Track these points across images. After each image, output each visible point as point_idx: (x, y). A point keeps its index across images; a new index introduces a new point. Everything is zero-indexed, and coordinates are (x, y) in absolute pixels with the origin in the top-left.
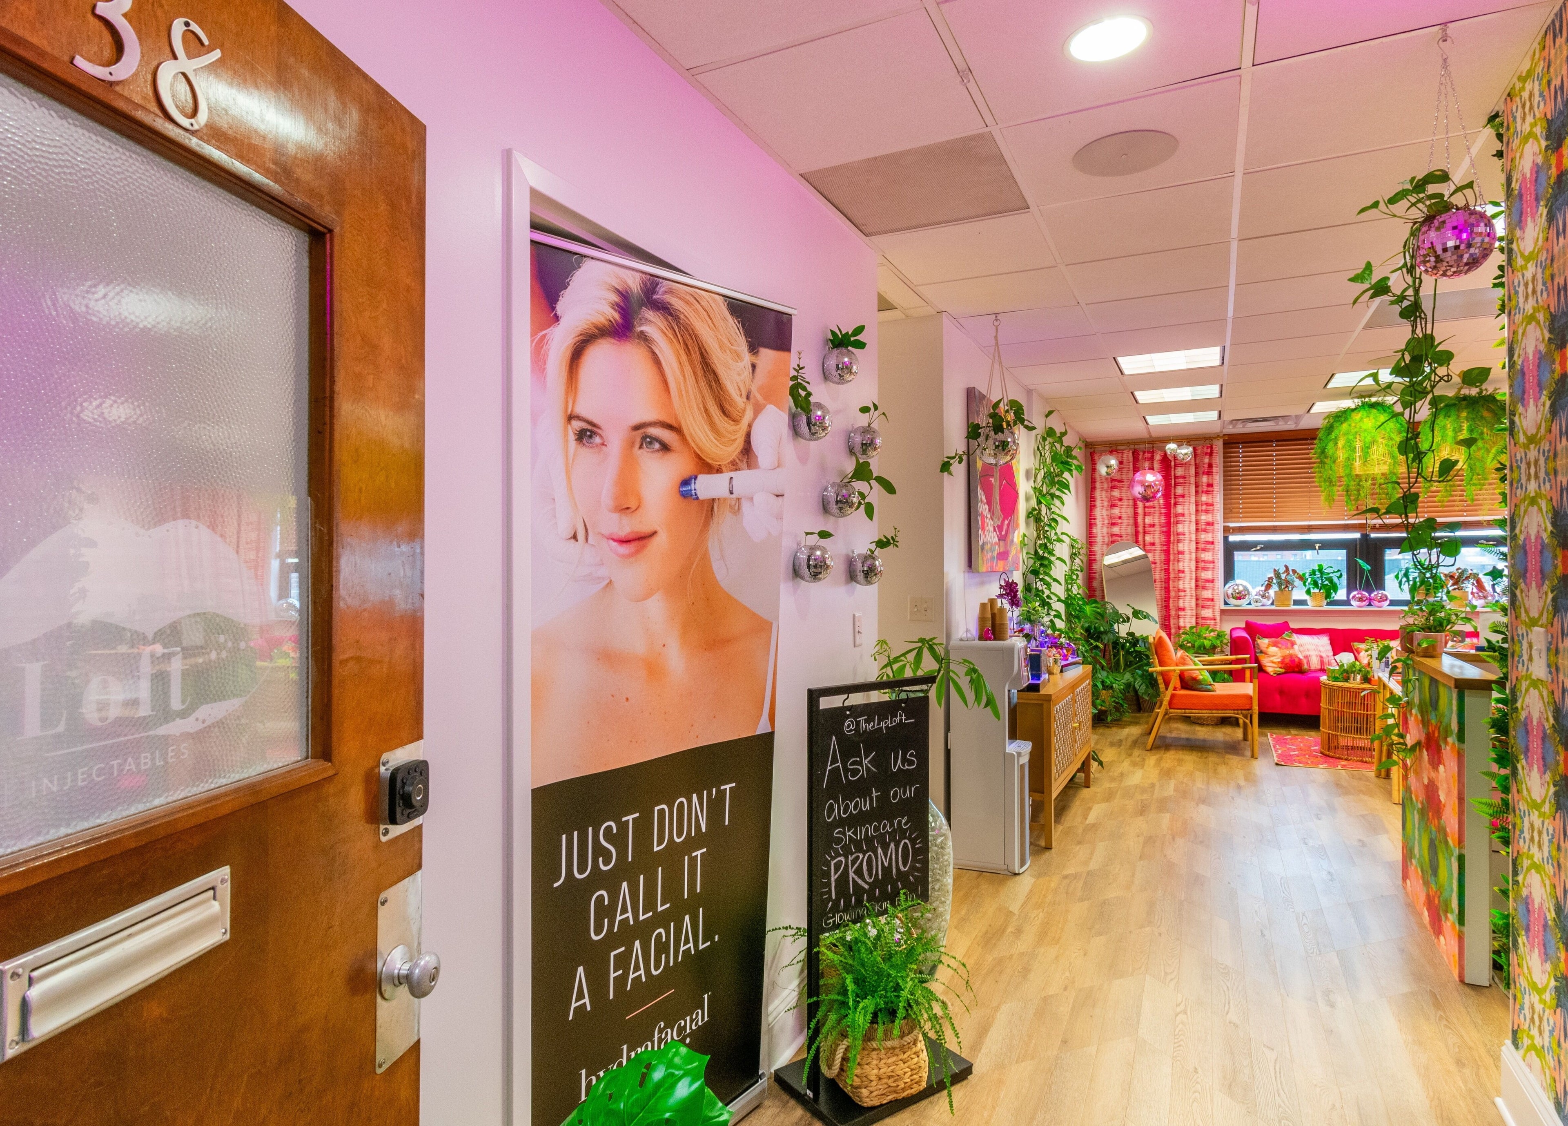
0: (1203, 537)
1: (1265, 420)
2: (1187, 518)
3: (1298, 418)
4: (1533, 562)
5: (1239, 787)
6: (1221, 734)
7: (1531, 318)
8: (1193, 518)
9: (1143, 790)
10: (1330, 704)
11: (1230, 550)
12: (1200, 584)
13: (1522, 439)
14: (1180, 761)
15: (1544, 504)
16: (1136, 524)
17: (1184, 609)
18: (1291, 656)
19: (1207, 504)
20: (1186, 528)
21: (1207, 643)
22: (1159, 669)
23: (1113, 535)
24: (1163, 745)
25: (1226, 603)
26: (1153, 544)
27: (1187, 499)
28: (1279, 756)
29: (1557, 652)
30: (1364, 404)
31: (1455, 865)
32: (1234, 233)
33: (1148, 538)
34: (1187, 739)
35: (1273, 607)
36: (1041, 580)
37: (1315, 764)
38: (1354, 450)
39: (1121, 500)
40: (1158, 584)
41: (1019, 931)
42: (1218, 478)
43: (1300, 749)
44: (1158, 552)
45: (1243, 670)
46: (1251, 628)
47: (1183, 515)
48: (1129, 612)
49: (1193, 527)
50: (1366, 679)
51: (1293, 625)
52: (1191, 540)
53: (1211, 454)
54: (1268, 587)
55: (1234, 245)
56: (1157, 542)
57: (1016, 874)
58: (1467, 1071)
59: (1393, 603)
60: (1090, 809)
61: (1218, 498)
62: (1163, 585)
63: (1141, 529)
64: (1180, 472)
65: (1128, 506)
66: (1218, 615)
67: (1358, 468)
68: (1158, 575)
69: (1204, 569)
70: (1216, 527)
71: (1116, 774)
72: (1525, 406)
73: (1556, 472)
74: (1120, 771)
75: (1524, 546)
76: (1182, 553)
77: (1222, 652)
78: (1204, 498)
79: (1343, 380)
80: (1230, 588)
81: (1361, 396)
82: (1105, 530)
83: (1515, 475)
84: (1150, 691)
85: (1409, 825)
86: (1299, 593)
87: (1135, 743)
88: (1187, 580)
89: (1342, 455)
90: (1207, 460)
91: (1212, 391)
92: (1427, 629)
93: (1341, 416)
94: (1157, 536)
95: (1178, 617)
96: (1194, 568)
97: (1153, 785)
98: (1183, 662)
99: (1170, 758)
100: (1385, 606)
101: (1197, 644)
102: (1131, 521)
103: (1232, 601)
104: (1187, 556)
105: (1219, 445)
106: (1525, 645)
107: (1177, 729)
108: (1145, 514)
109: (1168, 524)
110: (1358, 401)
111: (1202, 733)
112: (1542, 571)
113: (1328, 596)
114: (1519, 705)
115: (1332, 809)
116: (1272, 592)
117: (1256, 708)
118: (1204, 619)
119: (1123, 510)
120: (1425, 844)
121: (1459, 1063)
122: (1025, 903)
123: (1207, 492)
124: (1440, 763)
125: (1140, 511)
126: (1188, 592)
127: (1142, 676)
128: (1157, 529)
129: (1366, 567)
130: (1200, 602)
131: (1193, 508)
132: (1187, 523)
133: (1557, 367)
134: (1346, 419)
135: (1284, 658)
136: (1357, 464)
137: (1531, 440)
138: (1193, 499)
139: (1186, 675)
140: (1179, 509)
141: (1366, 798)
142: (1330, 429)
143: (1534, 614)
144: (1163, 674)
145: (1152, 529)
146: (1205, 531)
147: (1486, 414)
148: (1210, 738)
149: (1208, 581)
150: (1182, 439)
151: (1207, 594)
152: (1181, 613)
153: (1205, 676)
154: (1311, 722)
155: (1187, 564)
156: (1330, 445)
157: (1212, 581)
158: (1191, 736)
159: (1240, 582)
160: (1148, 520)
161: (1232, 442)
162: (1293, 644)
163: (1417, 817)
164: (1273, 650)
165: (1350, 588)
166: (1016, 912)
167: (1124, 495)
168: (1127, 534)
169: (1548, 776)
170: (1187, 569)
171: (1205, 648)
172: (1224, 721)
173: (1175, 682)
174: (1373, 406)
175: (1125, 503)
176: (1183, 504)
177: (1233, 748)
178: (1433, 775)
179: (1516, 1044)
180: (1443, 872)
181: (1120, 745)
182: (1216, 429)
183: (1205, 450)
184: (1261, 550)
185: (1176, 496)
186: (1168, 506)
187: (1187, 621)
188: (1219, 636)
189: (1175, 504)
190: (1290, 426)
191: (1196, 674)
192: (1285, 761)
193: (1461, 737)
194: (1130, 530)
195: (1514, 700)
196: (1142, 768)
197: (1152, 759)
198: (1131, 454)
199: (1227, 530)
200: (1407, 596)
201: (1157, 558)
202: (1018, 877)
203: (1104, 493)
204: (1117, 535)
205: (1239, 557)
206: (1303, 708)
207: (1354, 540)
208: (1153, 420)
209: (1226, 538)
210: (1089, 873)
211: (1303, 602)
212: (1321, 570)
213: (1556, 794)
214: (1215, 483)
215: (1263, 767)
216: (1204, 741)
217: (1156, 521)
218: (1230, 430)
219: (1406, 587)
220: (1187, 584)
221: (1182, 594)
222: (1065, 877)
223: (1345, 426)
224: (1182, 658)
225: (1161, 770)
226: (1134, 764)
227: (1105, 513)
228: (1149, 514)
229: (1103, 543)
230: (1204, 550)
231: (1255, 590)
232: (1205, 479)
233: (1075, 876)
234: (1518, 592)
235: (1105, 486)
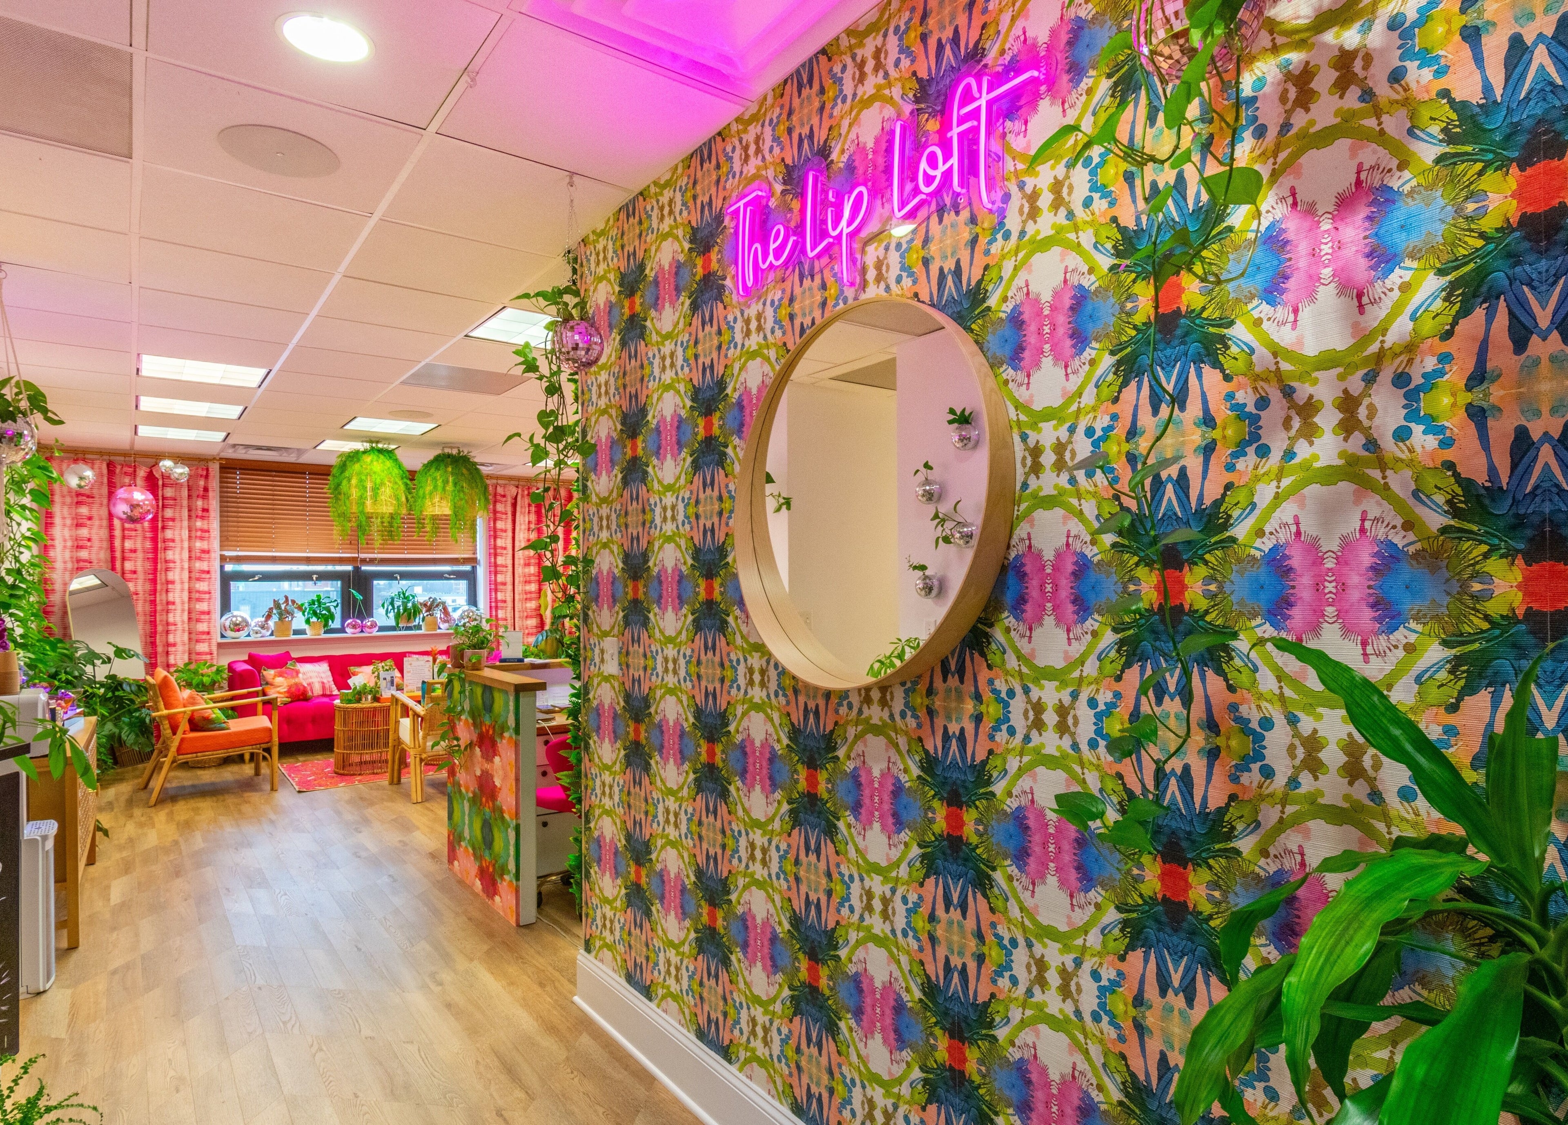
0: (198, 565)
1: (269, 449)
2: (178, 544)
3: (300, 452)
4: (605, 590)
5: (272, 822)
6: (229, 774)
7: (604, 412)
8: (186, 545)
9: (166, 851)
10: (345, 725)
11: (227, 579)
12: (194, 616)
13: (594, 499)
14: (196, 810)
15: (615, 548)
16: (112, 549)
17: (174, 645)
18: (296, 684)
19: (203, 531)
20: (178, 555)
21: (206, 680)
22: (165, 712)
23: (79, 561)
24: (169, 797)
25: (223, 636)
26: (135, 572)
27: (177, 523)
28: (298, 784)
29: (628, 653)
30: (372, 448)
31: (512, 834)
32: (342, 268)
33: (128, 566)
34: (193, 786)
35: (273, 638)
36: (11, 615)
37: (335, 785)
38: (365, 488)
39: (90, 518)
40: (141, 618)
41: (79, 1057)
42: (214, 504)
43: (314, 774)
44: (140, 582)
45: (255, 705)
46: (253, 660)
47: (173, 541)
48: (110, 651)
49: (186, 555)
50: (376, 699)
51: (294, 655)
52: (182, 569)
53: (207, 477)
54: (269, 617)
55: (337, 278)
56: (140, 569)
57: (39, 994)
58: (548, 988)
59: (382, 629)
60: (108, 887)
61: (214, 524)
62: (148, 618)
63: (118, 554)
64: (169, 492)
65: (101, 526)
66: (214, 649)
67: (369, 508)
68: (141, 607)
69: (199, 600)
70: (213, 555)
71: (123, 841)
72: (598, 476)
73: (626, 526)
74: (126, 836)
75: (596, 578)
76: (173, 582)
77: (221, 688)
78: (199, 524)
79: (361, 424)
80: (227, 620)
81: (371, 442)
82: (67, 554)
83: (588, 525)
84: (142, 740)
85: (457, 815)
86: (299, 621)
87: (130, 803)
88: (178, 612)
89: (355, 493)
90: (202, 483)
91: (232, 411)
92: (474, 647)
93: (354, 456)
94: (139, 563)
95: (167, 653)
96: (186, 599)
97: (176, 843)
98: (192, 701)
99: (182, 810)
100: (375, 633)
101: (194, 682)
102: (105, 544)
103: (230, 634)
104: (178, 586)
105: (215, 468)
106: (597, 651)
107: (177, 778)
108: (124, 538)
109: (155, 550)
110: (367, 446)
111: (207, 776)
112: (613, 596)
113: (326, 625)
114: (591, 696)
115: (366, 821)
116: (271, 623)
117: (276, 739)
118: (198, 654)
119: (94, 531)
120: (477, 825)
121: (542, 985)
122: (71, 1021)
123: (202, 518)
124: (495, 754)
125: (118, 533)
126: (180, 626)
127: (131, 725)
128: (140, 555)
129: (360, 597)
130: (194, 636)
131: (185, 534)
132: (178, 550)
133: (629, 452)
134: (358, 460)
135: (290, 687)
136: (369, 502)
137: (604, 500)
138: (185, 523)
139: (196, 715)
140: (169, 534)
141: (389, 804)
142: (343, 467)
143: (606, 627)
144: (170, 718)
145: (133, 555)
146: (200, 559)
147: (464, 471)
148: (218, 780)
149: (203, 613)
150: (180, 458)
151: (202, 627)
152: (171, 649)
153: (217, 714)
154: (325, 745)
155: (178, 595)
156: (345, 483)
157: (208, 613)
158: (196, 782)
159: (241, 612)
160: (128, 544)
161: (229, 467)
162: (298, 672)
163: (466, 805)
164: (279, 680)
165: (344, 618)
166: (63, 1036)
167: (95, 513)
168: (99, 560)
169: (619, 744)
170: (178, 601)
171: (203, 685)
172: (227, 761)
173: (184, 725)
174: (381, 451)
175: (96, 522)
176: (173, 528)
177: (247, 786)
178: (487, 766)
179: (588, 950)
180: (498, 844)
181: (112, 809)
182: (214, 451)
183: (200, 472)
184: (259, 580)
185: (164, 520)
186: (154, 529)
187: (179, 658)
188: (218, 671)
189: (163, 528)
190: (291, 458)
191: (207, 713)
192: (304, 788)
193: (517, 731)
194: (104, 555)
195: (587, 693)
196: (153, 826)
197: (161, 816)
198: (104, 466)
199: (223, 559)
200: (392, 622)
201: (140, 589)
202: (44, 996)
203: (66, 510)
204: (85, 561)
205: (238, 588)
206: (311, 734)
207: (348, 572)
208: (144, 431)
209: (222, 567)
210: (143, 957)
211: (303, 632)
212: (319, 601)
213: (626, 756)
214: (211, 508)
215: (285, 797)
216: (213, 784)
217: (139, 546)
218: (230, 454)
219: (392, 615)
220: (178, 616)
221: (172, 628)
222: (114, 972)
223: (357, 467)
224: (191, 697)
225: (178, 824)
226: (141, 825)
227: (67, 533)
228: (130, 537)
229: (65, 569)
230: (198, 579)
231: (255, 622)
232: (200, 503)
233: (127, 967)
234: (590, 613)
235: (68, 500)
